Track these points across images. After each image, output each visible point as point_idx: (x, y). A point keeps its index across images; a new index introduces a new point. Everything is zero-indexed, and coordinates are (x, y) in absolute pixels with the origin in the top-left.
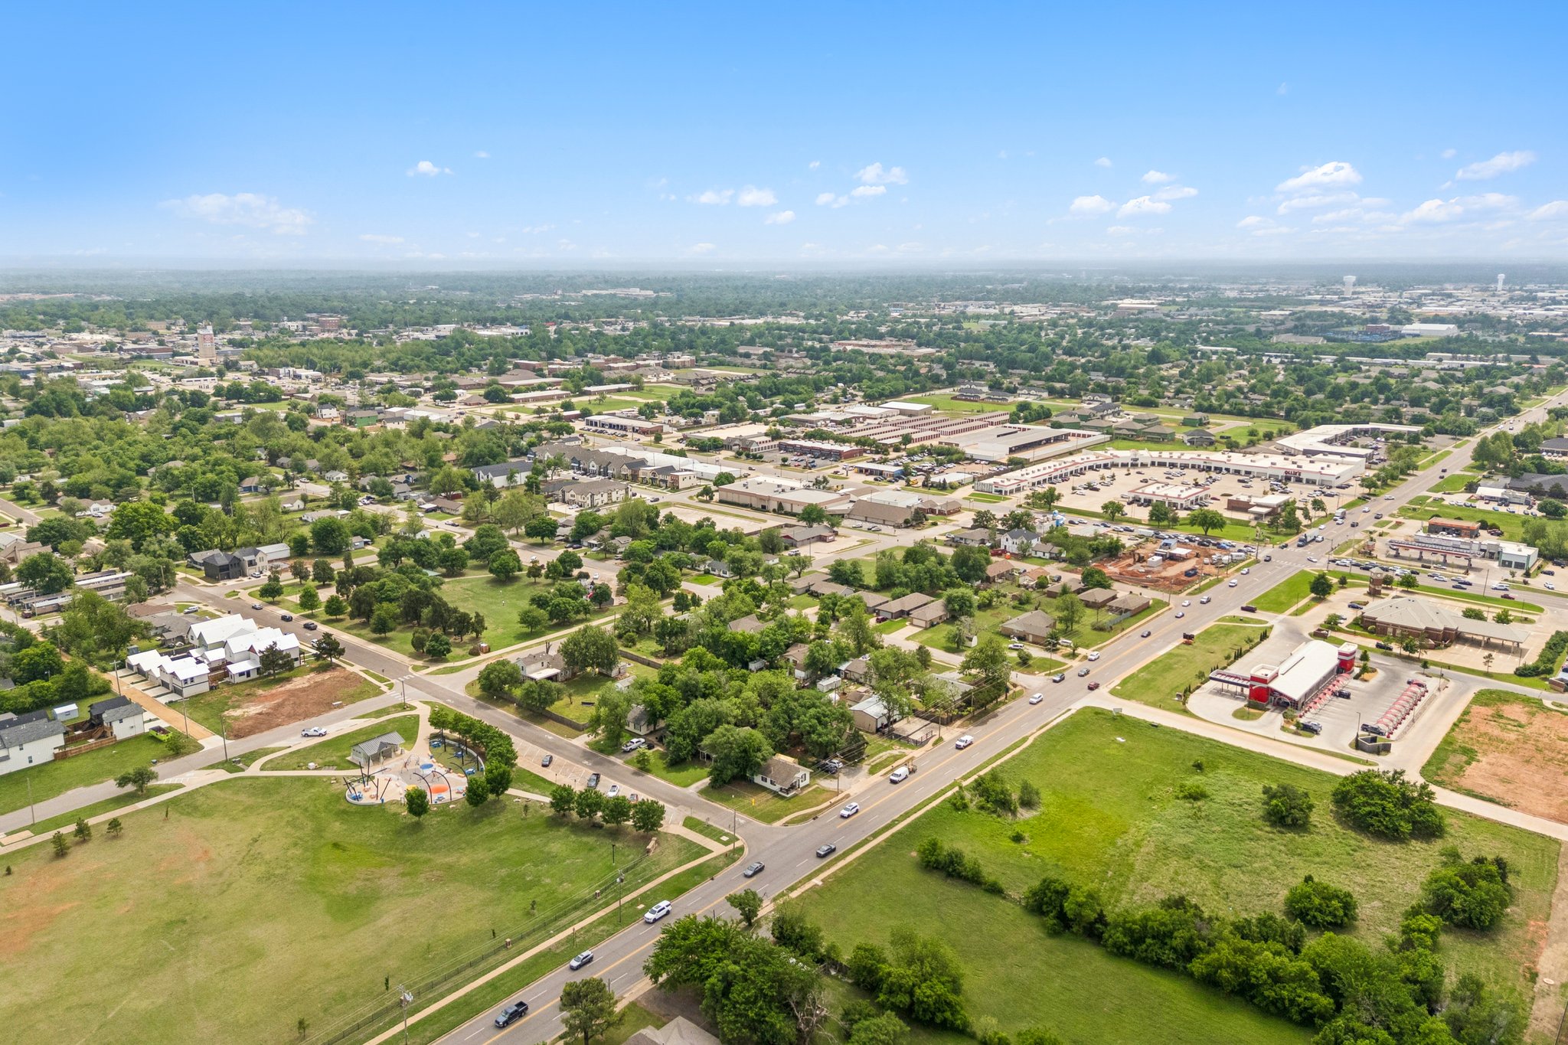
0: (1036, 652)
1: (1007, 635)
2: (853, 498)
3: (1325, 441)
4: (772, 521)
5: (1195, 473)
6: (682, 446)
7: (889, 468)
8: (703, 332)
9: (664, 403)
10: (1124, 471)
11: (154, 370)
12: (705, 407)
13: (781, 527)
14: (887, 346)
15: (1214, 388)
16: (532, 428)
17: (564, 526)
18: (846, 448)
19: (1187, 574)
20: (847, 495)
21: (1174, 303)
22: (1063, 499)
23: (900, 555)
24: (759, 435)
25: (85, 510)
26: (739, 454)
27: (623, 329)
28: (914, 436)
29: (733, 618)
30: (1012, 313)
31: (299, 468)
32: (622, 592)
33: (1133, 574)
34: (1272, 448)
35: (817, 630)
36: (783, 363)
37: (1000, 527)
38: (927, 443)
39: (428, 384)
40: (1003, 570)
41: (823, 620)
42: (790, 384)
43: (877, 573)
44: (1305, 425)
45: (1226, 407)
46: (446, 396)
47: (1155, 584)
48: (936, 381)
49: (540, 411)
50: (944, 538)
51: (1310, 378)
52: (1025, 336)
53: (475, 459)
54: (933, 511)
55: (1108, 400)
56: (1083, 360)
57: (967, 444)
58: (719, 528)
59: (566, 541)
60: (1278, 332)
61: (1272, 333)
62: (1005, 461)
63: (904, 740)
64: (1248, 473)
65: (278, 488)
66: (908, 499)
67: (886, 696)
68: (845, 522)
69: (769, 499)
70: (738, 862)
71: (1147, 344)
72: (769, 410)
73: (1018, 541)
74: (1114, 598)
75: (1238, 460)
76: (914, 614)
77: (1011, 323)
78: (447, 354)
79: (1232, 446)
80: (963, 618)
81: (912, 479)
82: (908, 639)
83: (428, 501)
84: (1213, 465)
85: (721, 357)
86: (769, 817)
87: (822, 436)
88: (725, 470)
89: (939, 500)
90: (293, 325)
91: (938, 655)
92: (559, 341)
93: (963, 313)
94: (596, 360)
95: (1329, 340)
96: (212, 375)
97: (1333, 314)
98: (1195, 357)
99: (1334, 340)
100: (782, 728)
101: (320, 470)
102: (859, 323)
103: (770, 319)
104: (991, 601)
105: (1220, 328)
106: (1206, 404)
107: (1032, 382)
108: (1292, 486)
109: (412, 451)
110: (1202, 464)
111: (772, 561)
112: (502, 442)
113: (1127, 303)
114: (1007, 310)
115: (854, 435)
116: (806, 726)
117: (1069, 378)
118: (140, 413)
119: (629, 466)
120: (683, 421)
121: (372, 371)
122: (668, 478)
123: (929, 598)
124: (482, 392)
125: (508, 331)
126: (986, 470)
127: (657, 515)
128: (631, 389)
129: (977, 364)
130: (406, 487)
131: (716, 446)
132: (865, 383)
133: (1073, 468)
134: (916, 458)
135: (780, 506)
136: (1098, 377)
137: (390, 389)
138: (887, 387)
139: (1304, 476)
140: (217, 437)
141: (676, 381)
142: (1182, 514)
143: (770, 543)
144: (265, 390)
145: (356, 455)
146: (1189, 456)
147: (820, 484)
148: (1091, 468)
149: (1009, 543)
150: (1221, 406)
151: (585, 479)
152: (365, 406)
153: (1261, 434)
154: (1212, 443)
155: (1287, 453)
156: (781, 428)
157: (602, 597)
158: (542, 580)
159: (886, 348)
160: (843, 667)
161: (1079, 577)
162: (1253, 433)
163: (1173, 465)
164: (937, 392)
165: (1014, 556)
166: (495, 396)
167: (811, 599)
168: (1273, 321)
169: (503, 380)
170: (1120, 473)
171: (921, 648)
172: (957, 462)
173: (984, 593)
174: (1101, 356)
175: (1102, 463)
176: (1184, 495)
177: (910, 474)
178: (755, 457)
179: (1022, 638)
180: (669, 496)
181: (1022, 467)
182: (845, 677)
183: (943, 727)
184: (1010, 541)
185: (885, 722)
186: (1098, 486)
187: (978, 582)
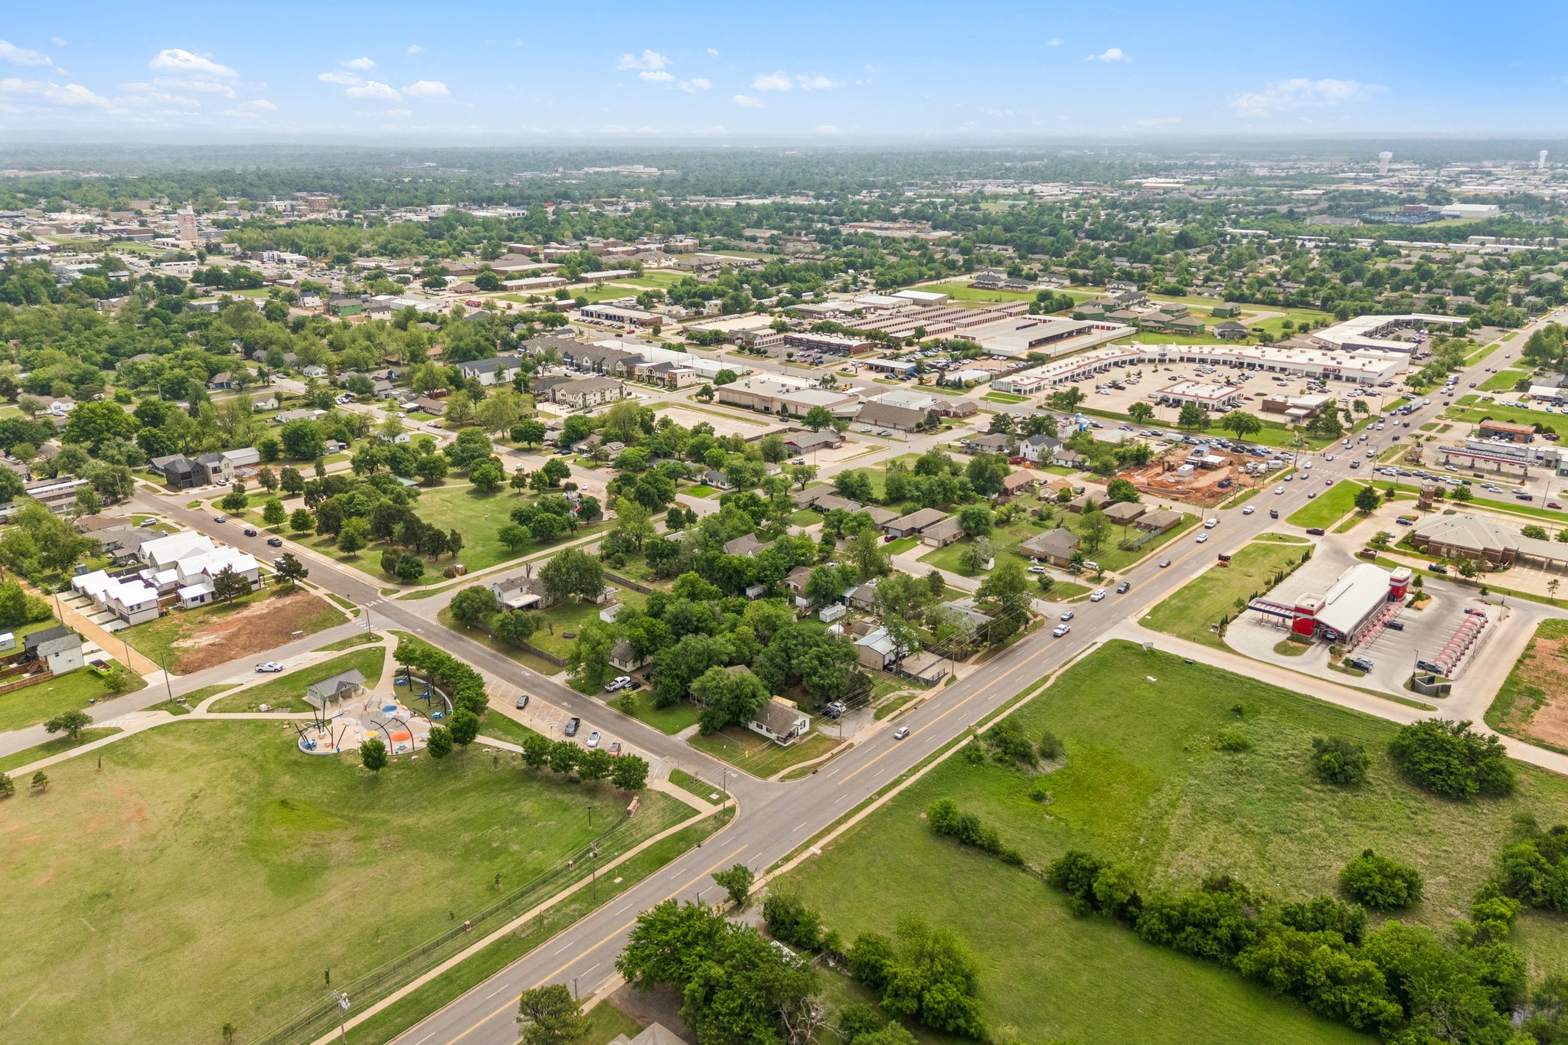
0: (1058, 576)
1: (1027, 556)
2: (862, 399)
3: (1365, 334)
4: (775, 425)
5: (1225, 370)
6: (682, 339)
7: (901, 365)
8: (708, 213)
9: (664, 291)
10: (1152, 367)
11: (132, 253)
12: (707, 296)
13: (784, 431)
14: (900, 229)
15: (1245, 275)
16: (523, 318)
17: (553, 429)
18: (855, 342)
19: (1221, 485)
20: (855, 395)
21: (1201, 182)
22: (1087, 400)
23: (911, 465)
24: (764, 327)
25: (44, 408)
26: (742, 348)
27: (625, 210)
28: (928, 329)
29: (730, 538)
30: (1032, 192)
31: (276, 363)
32: (611, 505)
33: (1163, 485)
34: (1308, 341)
35: (821, 551)
36: (791, 247)
37: (1019, 431)
38: (942, 337)
39: (417, 270)
40: (1022, 482)
41: (827, 540)
42: (797, 271)
43: (887, 485)
44: (1343, 316)
45: (1259, 296)
46: (435, 282)
47: (1187, 496)
48: (952, 266)
49: (532, 300)
50: (959, 444)
51: (1348, 264)
52: (1046, 218)
53: (460, 354)
54: (947, 413)
55: (1134, 289)
56: (1107, 245)
57: (986, 337)
58: (717, 434)
59: (555, 446)
60: (1312, 214)
61: (1305, 214)
62: (1024, 356)
63: (914, 680)
64: (1283, 370)
65: (252, 385)
66: (920, 400)
67: (895, 632)
68: (853, 426)
69: (772, 400)
70: (729, 826)
71: (1174, 227)
72: (775, 299)
73: (1039, 448)
74: (1143, 513)
75: (1272, 355)
76: (926, 531)
77: (1030, 203)
78: (440, 237)
79: (1266, 340)
80: (978, 539)
81: (925, 377)
82: (919, 560)
83: (411, 400)
84: (1246, 361)
85: (726, 241)
86: (765, 772)
87: (829, 328)
88: (727, 366)
89: (955, 401)
90: (280, 205)
91: (951, 579)
92: (556, 223)
93: (981, 192)
94: (594, 243)
95: (1366, 221)
96: (192, 258)
97: (1369, 194)
98: (1224, 241)
99: (1371, 222)
100: (780, 668)
101: (298, 365)
102: (872, 205)
103: (778, 199)
104: (1009, 517)
105: (1250, 208)
106: (1237, 293)
107: (1054, 268)
108: (1331, 385)
109: (394, 345)
110: (1234, 360)
111: (774, 471)
112: (491, 335)
113: (1151, 182)
114: (1027, 190)
115: (864, 328)
116: (806, 668)
117: (1092, 264)
118: (113, 300)
119: (625, 362)
120: (683, 312)
121: (360, 255)
122: (666, 376)
123: (942, 514)
124: (473, 278)
125: (504, 212)
126: (1004, 366)
127: (652, 418)
128: (630, 276)
129: (995, 248)
130: (387, 384)
131: (718, 339)
132: (878, 269)
133: (1097, 365)
134: (930, 353)
135: (784, 407)
136: (1123, 263)
137: (378, 274)
138: (900, 275)
139: (1344, 374)
140: (191, 328)
141: (679, 267)
142: (1214, 416)
143: (773, 453)
144: (245, 276)
145: (335, 347)
146: (1221, 350)
147: (828, 383)
148: (1116, 364)
149: (1029, 450)
150: (1253, 295)
151: (578, 376)
152: (350, 294)
153: (1296, 326)
154: (1244, 336)
155: (1326, 347)
156: (786, 319)
157: (590, 511)
158: (527, 490)
159: (899, 231)
160: (848, 594)
161: (1104, 488)
162: (1287, 325)
163: (1203, 361)
164: (953, 279)
165: (1037, 465)
166: (488, 283)
167: (814, 514)
168: (1305, 201)
169: (495, 265)
170: (1147, 369)
171: (934, 573)
172: (973, 357)
173: (1002, 508)
174: (1126, 240)
175: (1128, 358)
176: (1215, 395)
177: (923, 371)
178: (758, 352)
179: (1042, 560)
180: (666, 396)
181: (1043, 363)
182: (851, 605)
183: (957, 664)
184: (1030, 447)
185: (893, 658)
186: (1124, 385)
187: (995, 496)
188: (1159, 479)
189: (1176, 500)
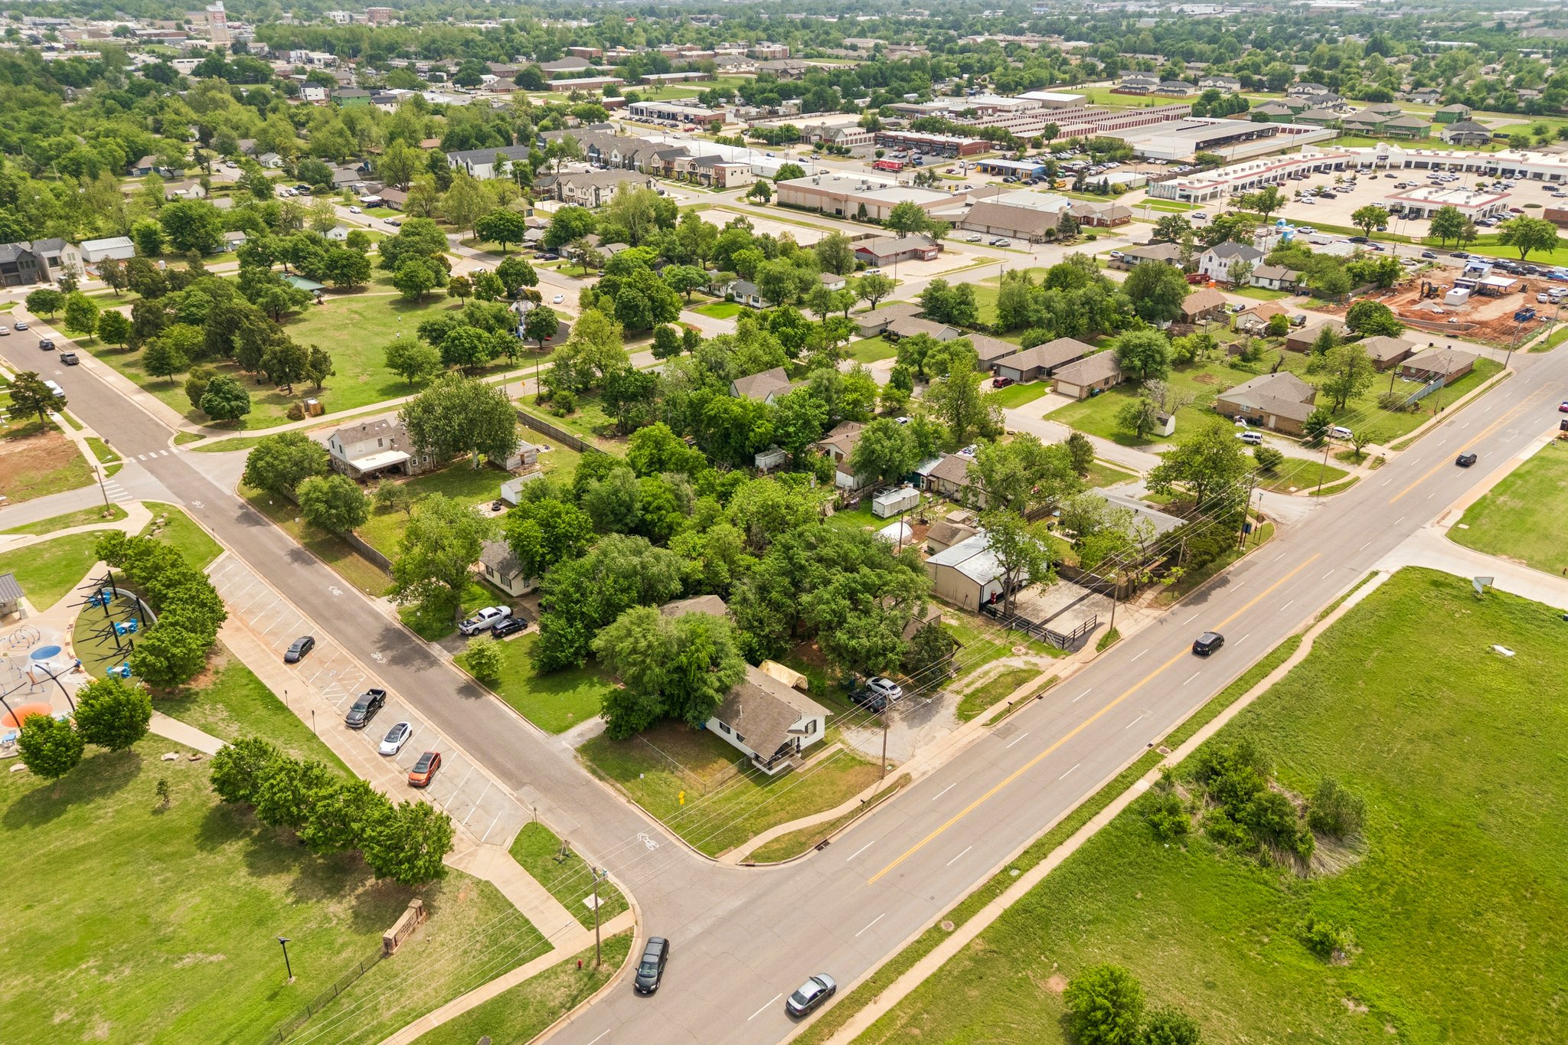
0: (1285, 449)
1: (1228, 416)
2: (971, 200)
4: (846, 230)
5: (1473, 178)
6: (744, 137)
7: (1027, 165)
10: (1369, 172)
12: (786, 96)
13: (858, 236)
14: (1029, 40)
17: (537, 228)
18: (966, 141)
19: (1518, 317)
20: (962, 199)
22: (1286, 207)
23: (1039, 279)
24: (850, 125)
26: (819, 145)
28: (1062, 129)
30: (1182, 11)
33: (1426, 313)
35: (887, 397)
36: (897, 54)
37: (1195, 242)
39: (455, 69)
40: (1209, 306)
41: (899, 381)
43: (1000, 305)
45: (1491, 101)
47: (1469, 331)
48: (1091, 72)
49: (575, 97)
50: (1108, 255)
54: (1090, 219)
55: (1325, 92)
57: (1139, 140)
59: (539, 248)
60: (1526, 29)
61: (1516, 29)
62: (1192, 159)
63: (1038, 634)
64: (1555, 177)
66: (1054, 203)
68: (957, 231)
69: (847, 199)
70: (603, 991)
71: (1359, 40)
72: (870, 99)
73: (1230, 262)
74: (1408, 354)
75: (1535, 160)
76: (1061, 373)
77: (1182, 21)
79: (1520, 145)
80: (1151, 383)
81: (1059, 177)
82: (1047, 417)
83: (377, 193)
84: (1500, 167)
85: (822, 49)
86: (715, 839)
88: (794, 164)
89: (1099, 207)
90: (340, 15)
91: (1105, 451)
94: (667, 48)
101: (255, 152)
102: (996, 20)
104: (1193, 354)
106: (1462, 96)
107: (1217, 73)
110: (1481, 166)
111: (835, 284)
113: (1321, 3)
114: (1175, 9)
115: (979, 127)
117: (1265, 69)
119: (661, 155)
120: (754, 109)
122: (712, 172)
123: (1086, 348)
124: (515, 79)
126: (1164, 170)
128: (701, 79)
129: (1142, 58)
131: (789, 137)
132: (998, 71)
133: (1293, 169)
134: (1063, 155)
135: (862, 209)
138: (1026, 76)
142: (1482, 231)
143: (834, 259)
146: (1459, 155)
147: (925, 181)
148: (1317, 169)
149: (1213, 264)
150: (1483, 102)
154: (1485, 141)
156: (881, 118)
158: (469, 300)
160: (925, 470)
161: (1338, 319)
162: (1539, 132)
163: (1438, 166)
164: (1092, 85)
165: (1223, 285)
166: (530, 83)
167: (886, 344)
169: (547, 67)
170: (1362, 179)
171: (1074, 439)
173: (1183, 341)
174: (1302, 49)
175: (1333, 162)
176: (1473, 203)
177: (1055, 174)
179: (1255, 421)
180: (709, 196)
181: (1217, 166)
182: (929, 489)
183: (1120, 608)
184: (1216, 261)
185: (999, 590)
186: (1333, 192)
187: (1169, 324)
188: (1417, 307)
189: (1455, 337)
